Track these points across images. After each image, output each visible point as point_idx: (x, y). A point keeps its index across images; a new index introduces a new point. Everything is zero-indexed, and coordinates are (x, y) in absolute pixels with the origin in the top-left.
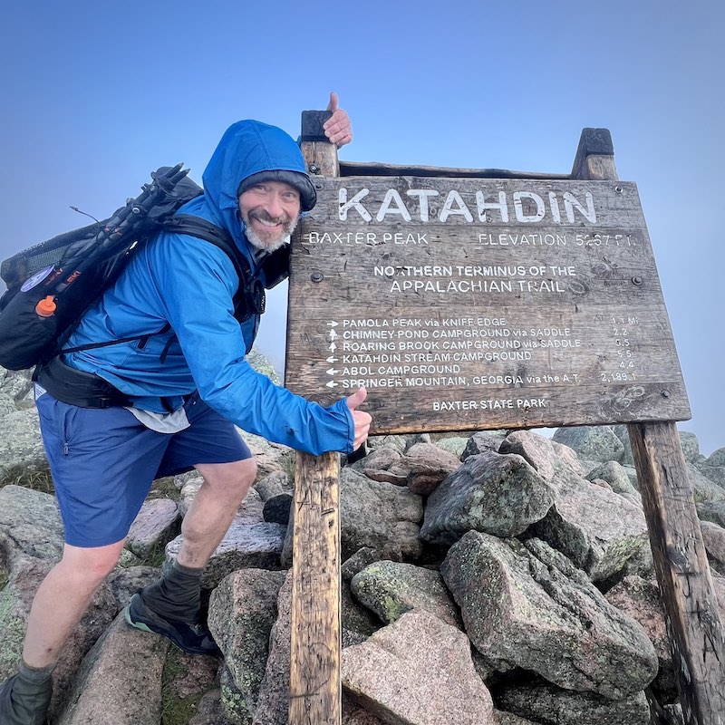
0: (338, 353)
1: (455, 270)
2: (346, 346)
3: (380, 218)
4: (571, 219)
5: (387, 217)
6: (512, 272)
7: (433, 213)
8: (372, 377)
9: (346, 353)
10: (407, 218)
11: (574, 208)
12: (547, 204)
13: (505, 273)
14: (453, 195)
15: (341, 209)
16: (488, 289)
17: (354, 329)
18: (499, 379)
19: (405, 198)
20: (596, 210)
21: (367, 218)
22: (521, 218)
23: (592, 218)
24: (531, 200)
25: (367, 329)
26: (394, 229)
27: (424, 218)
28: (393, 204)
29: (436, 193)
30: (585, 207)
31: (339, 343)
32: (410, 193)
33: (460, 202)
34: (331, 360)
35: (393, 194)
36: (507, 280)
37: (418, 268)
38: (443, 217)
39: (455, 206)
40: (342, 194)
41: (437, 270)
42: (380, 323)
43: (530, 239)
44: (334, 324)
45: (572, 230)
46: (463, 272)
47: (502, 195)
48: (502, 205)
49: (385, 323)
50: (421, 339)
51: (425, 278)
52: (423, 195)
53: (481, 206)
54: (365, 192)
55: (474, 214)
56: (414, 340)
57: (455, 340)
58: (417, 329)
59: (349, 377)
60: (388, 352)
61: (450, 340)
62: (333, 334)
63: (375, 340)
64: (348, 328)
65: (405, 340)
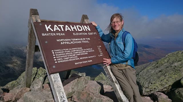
0: (55, 56)
1: (71, 40)
3: (55, 30)
4: (87, 30)
6: (80, 39)
8: (63, 60)
9: (57, 56)
10: (60, 30)
12: (82, 27)
15: (47, 29)
16: (77, 42)
20: (90, 28)
22: (79, 30)
24: (80, 27)
25: (59, 51)
26: (58, 32)
27: (63, 30)
28: (56, 28)
30: (88, 28)
31: (55, 54)
32: (59, 26)
33: (68, 27)
34: (54, 58)
36: (80, 41)
37: (65, 39)
38: (66, 30)
40: (46, 26)
41: (68, 40)
43: (82, 34)
44: (53, 51)
47: (75, 26)
48: (75, 28)
49: (62, 50)
51: (66, 41)
54: (50, 25)
55: (71, 30)
56: (68, 52)
58: (68, 50)
59: (59, 60)
60: (64, 55)
61: (74, 52)
62: (53, 53)
63: (61, 53)
64: (56, 51)
65: (66, 52)
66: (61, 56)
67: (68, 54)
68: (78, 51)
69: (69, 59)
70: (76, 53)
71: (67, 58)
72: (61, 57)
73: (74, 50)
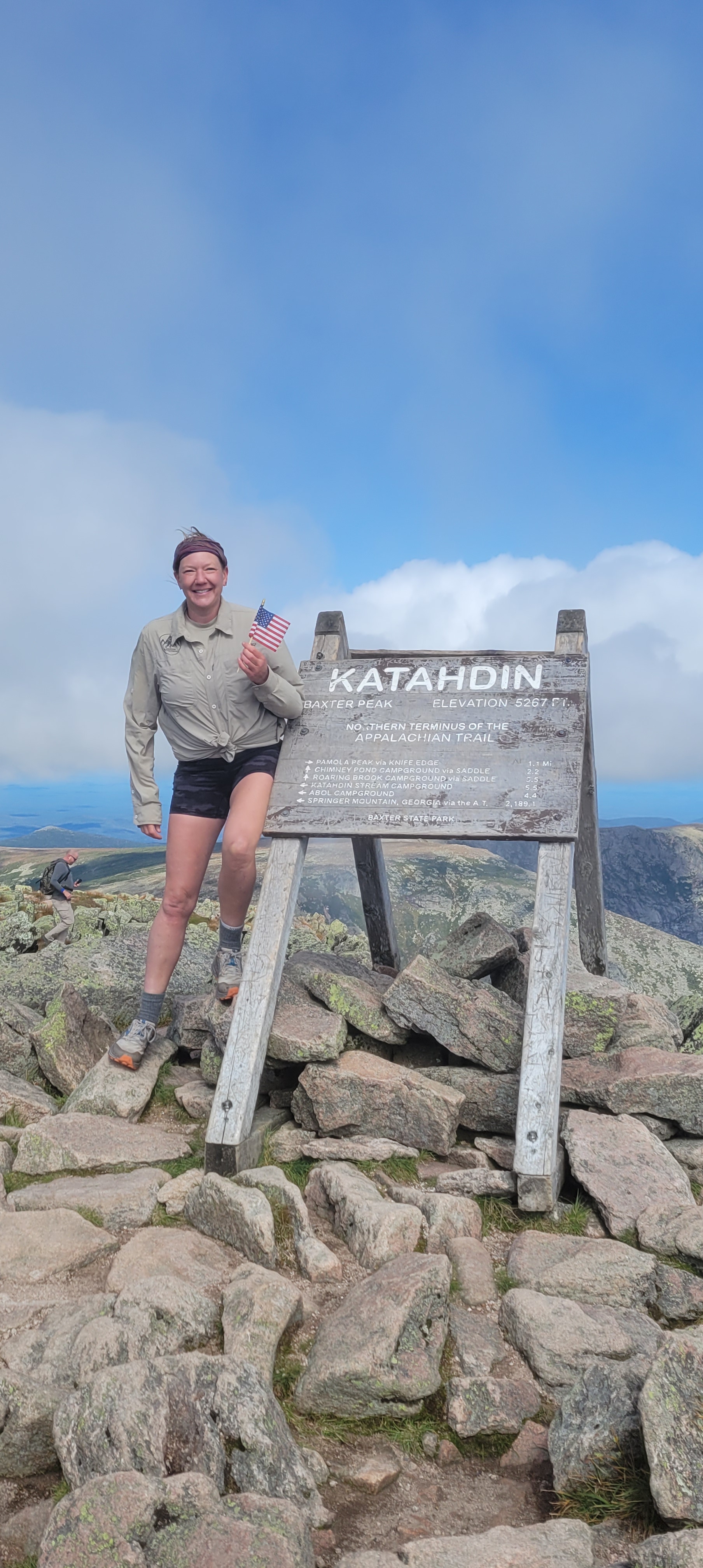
0: (309, 782)
1: (408, 726)
2: (315, 777)
3: (359, 689)
4: (517, 686)
5: (365, 688)
6: (454, 727)
7: (401, 686)
8: (330, 798)
9: (315, 781)
10: (380, 688)
11: (523, 678)
12: (499, 675)
13: (448, 728)
14: (422, 671)
15: (331, 684)
16: (431, 739)
17: (323, 766)
18: (423, 802)
19: (382, 674)
20: (543, 677)
21: (349, 689)
22: (473, 686)
23: (536, 684)
24: (486, 672)
25: (333, 766)
26: (369, 697)
27: (394, 687)
28: (372, 679)
29: (407, 669)
30: (533, 676)
31: (311, 774)
32: (387, 670)
33: (426, 675)
34: (303, 785)
35: (374, 672)
36: (447, 732)
37: (380, 725)
38: (408, 687)
39: (421, 678)
40: (336, 672)
41: (394, 726)
42: (343, 761)
43: (476, 703)
44: (310, 762)
45: (515, 695)
46: (414, 727)
47: (462, 669)
48: (460, 678)
49: (347, 762)
50: (371, 774)
51: (382, 732)
52: (396, 672)
53: (443, 677)
54: (353, 670)
55: (435, 685)
56: (364, 774)
57: (396, 775)
58: (369, 766)
59: (313, 796)
60: (344, 782)
61: (392, 774)
62: (308, 768)
63: (337, 773)
64: (319, 765)
65: (358, 774)
66: (331, 781)
67: (361, 778)
68: (409, 774)
69: (351, 797)
70: (400, 778)
71: (349, 794)
72: (329, 785)
73: (398, 766)
